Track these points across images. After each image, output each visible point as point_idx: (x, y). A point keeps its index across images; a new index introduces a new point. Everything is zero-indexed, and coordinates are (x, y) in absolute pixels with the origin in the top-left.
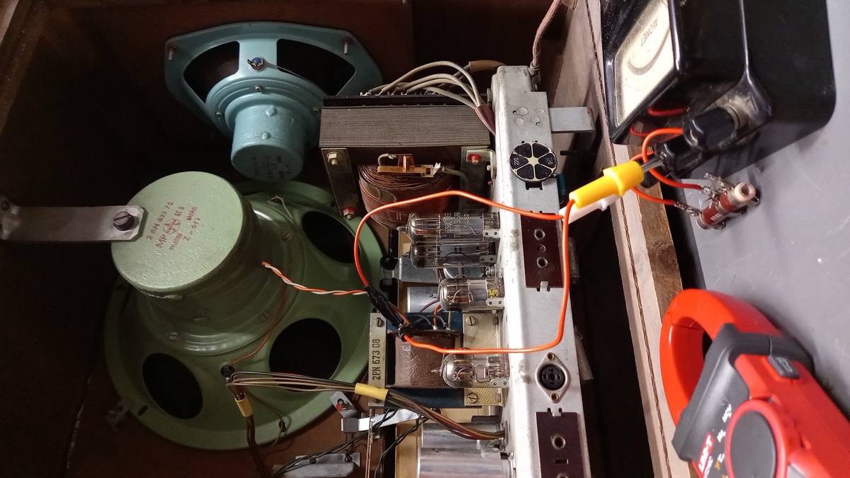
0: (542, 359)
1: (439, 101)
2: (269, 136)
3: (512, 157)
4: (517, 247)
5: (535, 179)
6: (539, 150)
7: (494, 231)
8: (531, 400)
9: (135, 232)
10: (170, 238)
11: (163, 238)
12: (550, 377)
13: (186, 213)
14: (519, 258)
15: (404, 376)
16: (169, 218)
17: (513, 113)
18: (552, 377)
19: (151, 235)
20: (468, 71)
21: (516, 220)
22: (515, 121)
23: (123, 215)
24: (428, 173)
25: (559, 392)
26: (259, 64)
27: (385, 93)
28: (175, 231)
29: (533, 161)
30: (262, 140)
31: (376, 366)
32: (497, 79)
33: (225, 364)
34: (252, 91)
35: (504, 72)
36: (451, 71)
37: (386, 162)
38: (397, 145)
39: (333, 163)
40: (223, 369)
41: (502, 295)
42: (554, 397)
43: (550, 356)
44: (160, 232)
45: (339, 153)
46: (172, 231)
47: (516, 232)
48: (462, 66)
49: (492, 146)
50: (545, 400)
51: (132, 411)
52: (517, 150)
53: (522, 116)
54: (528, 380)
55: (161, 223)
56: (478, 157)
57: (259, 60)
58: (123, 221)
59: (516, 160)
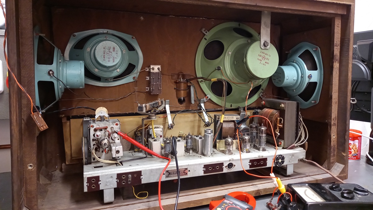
0: (234, 164)
1: (297, 134)
2: (287, 79)
3: (281, 155)
4: (259, 157)
5: (275, 161)
6: (283, 162)
7: (262, 150)
8: (226, 161)
9: (263, 48)
10: (261, 58)
11: (260, 56)
12: (230, 165)
13: (267, 61)
14: (257, 158)
15: (225, 125)
16: (267, 57)
17: (293, 155)
18: (230, 166)
19: (262, 52)
20: (305, 142)
21: (265, 157)
22: (291, 155)
23: (268, 44)
24: (277, 131)
25: (227, 167)
26: (310, 77)
27: (300, 119)
28: (262, 59)
29: (280, 161)
30: (286, 77)
31: (227, 118)
32: (302, 150)
33: (221, 67)
34: (302, 74)
35: (304, 152)
36: (305, 138)
37: (281, 120)
38: (285, 124)
39: (281, 106)
40: (220, 67)
41: (247, 152)
42: (226, 166)
43: (235, 165)
44: (263, 55)
45: (284, 107)
46: (262, 58)
47: (262, 157)
48: (307, 141)
49: (283, 148)
50: (226, 164)
51: (205, 36)
52: (283, 156)
53: (292, 157)
54: (230, 160)
55: (265, 55)
56: (281, 144)
57: (311, 77)
58: (266, 45)
59: (280, 156)
